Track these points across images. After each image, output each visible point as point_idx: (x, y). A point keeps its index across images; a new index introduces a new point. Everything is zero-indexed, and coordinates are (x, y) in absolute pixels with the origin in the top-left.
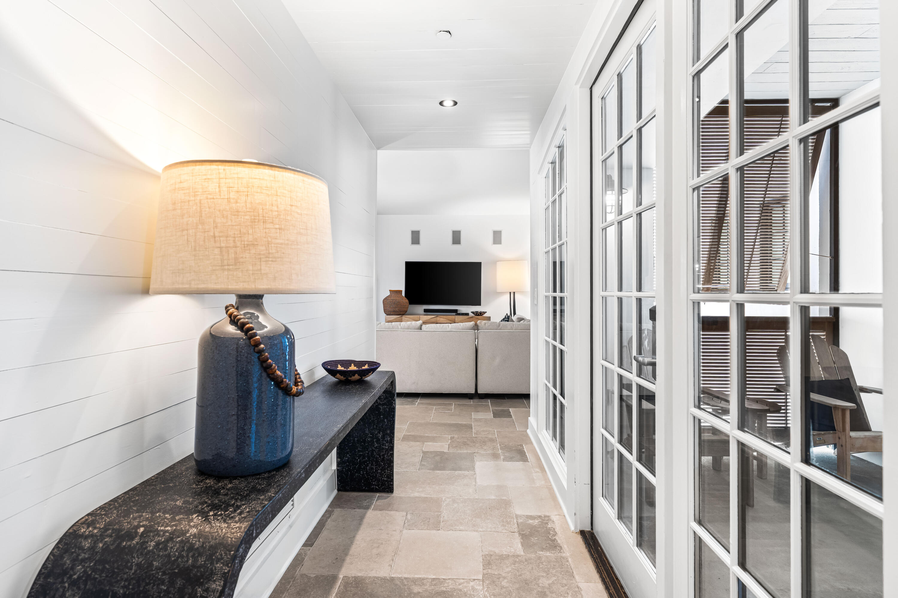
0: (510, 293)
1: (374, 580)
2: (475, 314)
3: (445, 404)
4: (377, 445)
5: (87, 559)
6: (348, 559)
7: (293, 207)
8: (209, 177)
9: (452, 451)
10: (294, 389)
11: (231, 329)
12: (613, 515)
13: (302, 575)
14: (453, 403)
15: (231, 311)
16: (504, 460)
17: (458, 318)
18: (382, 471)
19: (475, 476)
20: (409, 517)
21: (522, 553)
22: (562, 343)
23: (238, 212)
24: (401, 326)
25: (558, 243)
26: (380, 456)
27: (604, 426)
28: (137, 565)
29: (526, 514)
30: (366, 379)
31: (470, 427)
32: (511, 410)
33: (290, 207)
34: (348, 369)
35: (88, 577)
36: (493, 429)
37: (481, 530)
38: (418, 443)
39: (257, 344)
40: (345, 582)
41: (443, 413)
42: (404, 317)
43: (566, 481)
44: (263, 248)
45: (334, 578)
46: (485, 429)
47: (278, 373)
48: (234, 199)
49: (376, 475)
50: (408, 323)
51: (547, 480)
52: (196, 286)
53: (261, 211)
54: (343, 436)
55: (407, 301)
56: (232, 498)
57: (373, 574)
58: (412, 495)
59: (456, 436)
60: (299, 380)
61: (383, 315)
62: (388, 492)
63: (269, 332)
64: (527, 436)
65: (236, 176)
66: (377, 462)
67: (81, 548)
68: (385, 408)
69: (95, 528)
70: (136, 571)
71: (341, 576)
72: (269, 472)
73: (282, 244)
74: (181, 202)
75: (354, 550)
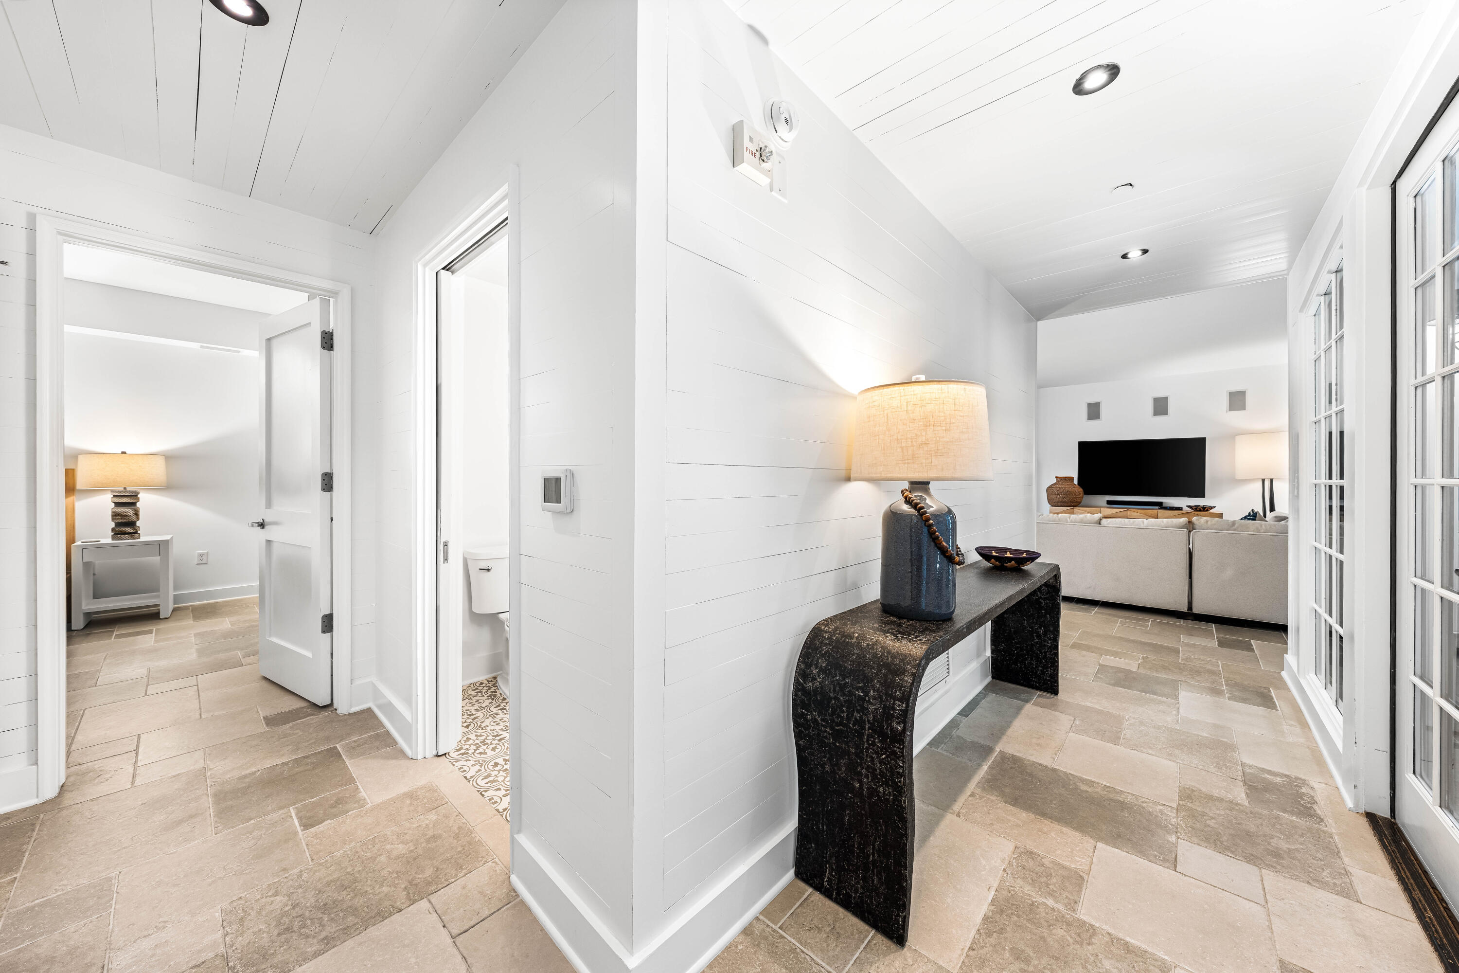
0: (1263, 480)
1: (1033, 764)
2: (1193, 509)
3: (1137, 619)
4: (1037, 640)
5: (827, 644)
6: (1004, 738)
7: (957, 411)
8: (893, 396)
9: (1142, 671)
10: (957, 559)
11: (906, 508)
12: (1431, 799)
13: (958, 737)
14: (1150, 621)
15: (906, 494)
16: (1229, 699)
17: (1161, 512)
18: (1044, 669)
19: (1177, 706)
20: (1077, 722)
21: (1246, 803)
22: (1342, 552)
23: (914, 420)
24: (1071, 519)
25: (1334, 409)
26: (1041, 653)
27: (1418, 671)
28: (856, 654)
29: (1260, 766)
30: (1024, 568)
31: (1177, 651)
32: (1252, 641)
33: (954, 411)
34: (1005, 555)
35: (830, 654)
36: (1216, 660)
37: (1181, 762)
38: (1093, 654)
39: (928, 520)
40: (1002, 756)
41: (1134, 629)
42: (1076, 509)
43: (1342, 739)
44: (933, 446)
45: (989, 750)
46: (1201, 657)
47: (944, 544)
48: (911, 410)
49: (1037, 672)
50: (1080, 515)
51: (1311, 738)
52: (885, 476)
53: (931, 418)
54: (1000, 611)
55: (1081, 490)
56: (913, 631)
57: (1032, 758)
58: (1083, 703)
59: (1151, 657)
60: (960, 553)
61: (1046, 506)
62: (1051, 693)
63: (934, 511)
64: (1281, 679)
65: (912, 393)
66: (1037, 658)
67: (824, 637)
68: (1047, 603)
69: (830, 628)
70: (856, 658)
71: (997, 749)
72: (937, 621)
73: (948, 442)
74: (874, 416)
75: (1010, 732)
